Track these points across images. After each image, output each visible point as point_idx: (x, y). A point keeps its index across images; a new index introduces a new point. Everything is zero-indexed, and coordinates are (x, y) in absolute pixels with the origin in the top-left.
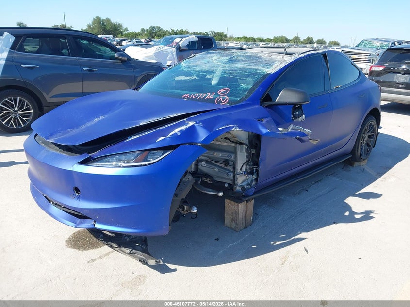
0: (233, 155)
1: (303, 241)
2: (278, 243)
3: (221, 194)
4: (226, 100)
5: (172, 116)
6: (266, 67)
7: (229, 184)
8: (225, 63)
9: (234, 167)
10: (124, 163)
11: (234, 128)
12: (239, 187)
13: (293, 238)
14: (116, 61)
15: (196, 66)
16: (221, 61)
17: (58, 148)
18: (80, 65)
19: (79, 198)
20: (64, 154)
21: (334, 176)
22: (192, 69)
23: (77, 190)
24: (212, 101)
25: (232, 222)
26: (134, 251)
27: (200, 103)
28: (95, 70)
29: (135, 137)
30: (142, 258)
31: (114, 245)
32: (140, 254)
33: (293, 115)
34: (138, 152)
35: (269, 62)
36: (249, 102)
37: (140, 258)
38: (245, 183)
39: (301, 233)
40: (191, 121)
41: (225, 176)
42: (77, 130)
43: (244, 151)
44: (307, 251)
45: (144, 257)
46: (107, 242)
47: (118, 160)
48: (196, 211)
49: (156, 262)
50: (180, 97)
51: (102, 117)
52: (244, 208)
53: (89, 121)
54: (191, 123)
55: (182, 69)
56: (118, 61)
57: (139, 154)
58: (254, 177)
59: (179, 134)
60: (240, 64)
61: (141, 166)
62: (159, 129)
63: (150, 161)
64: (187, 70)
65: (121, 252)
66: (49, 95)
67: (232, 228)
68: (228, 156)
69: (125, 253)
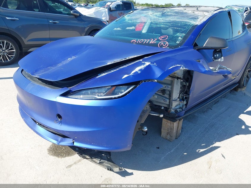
0: (170, 86)
1: (219, 149)
2: (202, 150)
3: (162, 116)
4: (167, 45)
5: (131, 57)
6: (193, 20)
7: (164, 107)
8: (159, 17)
9: (170, 95)
10: (98, 96)
11: (181, 68)
12: (173, 109)
13: (211, 146)
14: (71, 16)
15: (137, 19)
16: (156, 16)
17: (41, 82)
18: (47, 19)
19: (61, 122)
20: (47, 87)
21: (227, 98)
22: (134, 21)
23: (59, 116)
24: (155, 45)
25: (167, 134)
26: (102, 160)
27: (147, 47)
28: (57, 22)
29: (104, 74)
30: (109, 166)
31: (88, 157)
32: (107, 163)
33: (214, 57)
34: (108, 87)
35: (194, 17)
36: (186, 47)
37: (108, 167)
38: (178, 107)
39: (215, 143)
40: (146, 61)
41: (162, 101)
42: (56, 67)
43: (179, 84)
44: (224, 157)
45: (110, 166)
46: (82, 155)
47: (92, 93)
48: (146, 130)
49: (120, 169)
50: (129, 42)
51: (73, 58)
52: (177, 125)
53: (64, 60)
54: (147, 64)
55: (126, 21)
56: (73, 16)
57: (108, 89)
58: (185, 103)
59: (139, 72)
60: (172, 18)
61: (111, 99)
62: (121, 68)
63: (118, 94)
64: (130, 22)
65: (93, 162)
66: (27, 39)
67: (167, 139)
68: (165, 87)
69: (96, 163)
